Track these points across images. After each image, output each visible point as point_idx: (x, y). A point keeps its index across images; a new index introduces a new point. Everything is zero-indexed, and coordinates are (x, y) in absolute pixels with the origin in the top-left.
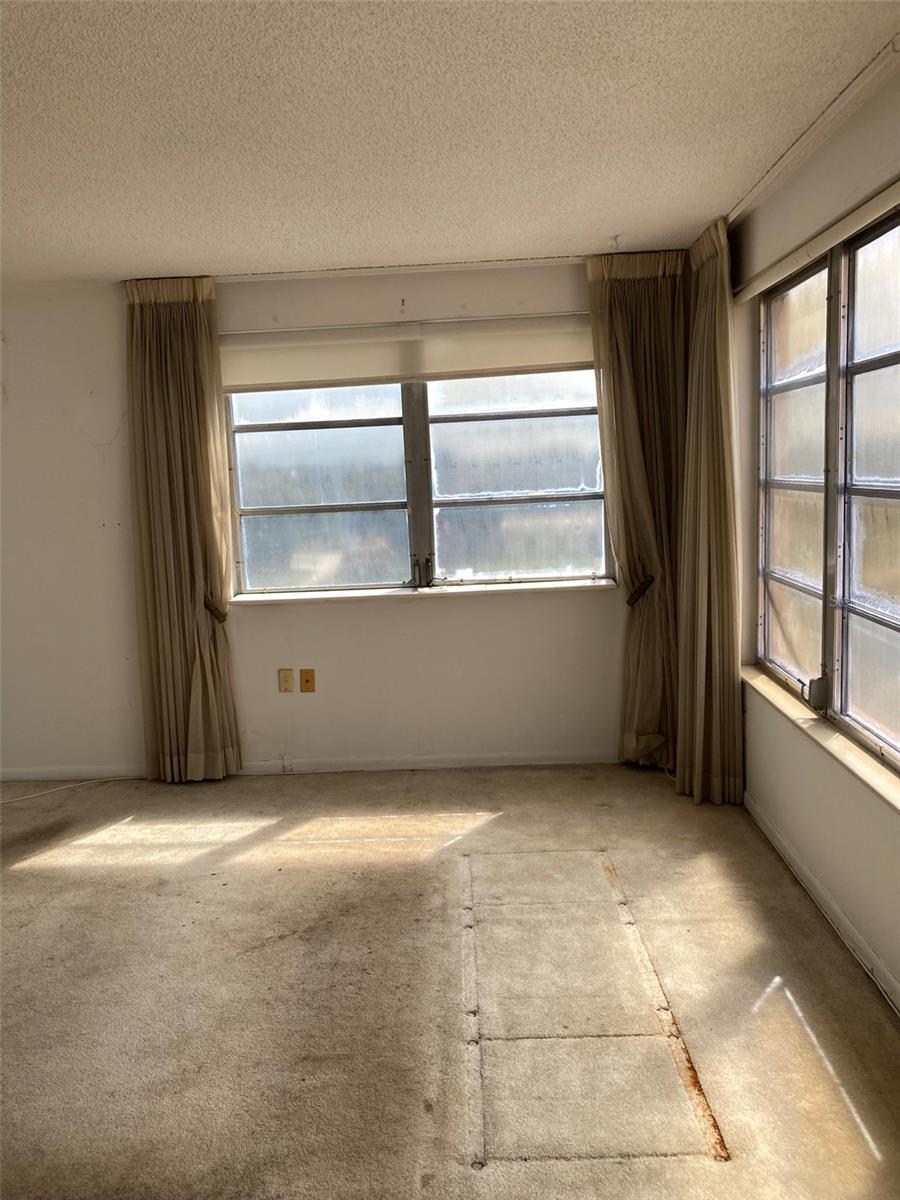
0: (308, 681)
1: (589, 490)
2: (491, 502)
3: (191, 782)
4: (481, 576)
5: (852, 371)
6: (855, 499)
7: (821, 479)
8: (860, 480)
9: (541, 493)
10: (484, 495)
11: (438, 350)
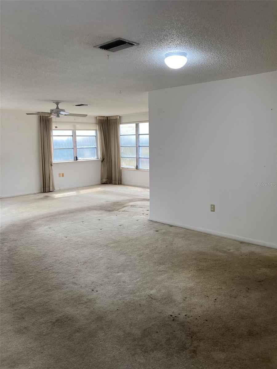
0: (63, 175)
1: (94, 147)
2: (83, 148)
3: (51, 191)
4: (82, 159)
5: (139, 135)
6: (140, 147)
7: (135, 145)
8: (140, 145)
9: (89, 147)
10: (82, 147)
11: (78, 126)
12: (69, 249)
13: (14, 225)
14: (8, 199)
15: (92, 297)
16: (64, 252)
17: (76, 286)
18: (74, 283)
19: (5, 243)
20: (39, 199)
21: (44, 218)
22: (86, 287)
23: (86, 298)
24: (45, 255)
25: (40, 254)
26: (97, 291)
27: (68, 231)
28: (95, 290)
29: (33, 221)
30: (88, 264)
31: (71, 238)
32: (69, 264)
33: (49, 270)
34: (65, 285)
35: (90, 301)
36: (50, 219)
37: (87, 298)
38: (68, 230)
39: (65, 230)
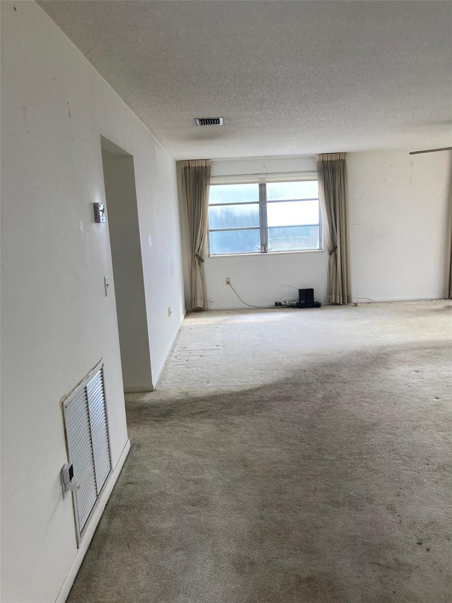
12: (428, 425)
13: (360, 354)
14: (381, 305)
15: (410, 561)
16: (414, 428)
17: (390, 517)
18: (391, 509)
19: (327, 382)
20: (433, 310)
21: (420, 348)
22: (409, 528)
23: (395, 556)
24: (374, 425)
25: (367, 420)
26: (428, 550)
27: (448, 386)
28: (426, 545)
29: (397, 352)
30: (447, 474)
31: (445, 403)
32: (407, 459)
33: (361, 459)
34: (371, 504)
35: (399, 565)
36: (430, 352)
37: (398, 556)
38: (448, 384)
39: (444, 382)
